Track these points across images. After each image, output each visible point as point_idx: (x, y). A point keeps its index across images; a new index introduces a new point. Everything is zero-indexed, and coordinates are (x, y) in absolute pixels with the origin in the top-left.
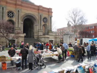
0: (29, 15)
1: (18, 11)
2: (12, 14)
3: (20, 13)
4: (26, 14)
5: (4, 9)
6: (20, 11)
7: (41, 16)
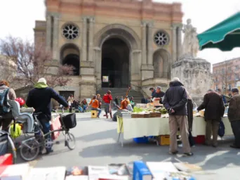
0: (116, 27)
1: (88, 21)
2: (74, 29)
3: (91, 25)
4: (108, 26)
5: (56, 19)
6: (91, 20)
7: (147, 27)
